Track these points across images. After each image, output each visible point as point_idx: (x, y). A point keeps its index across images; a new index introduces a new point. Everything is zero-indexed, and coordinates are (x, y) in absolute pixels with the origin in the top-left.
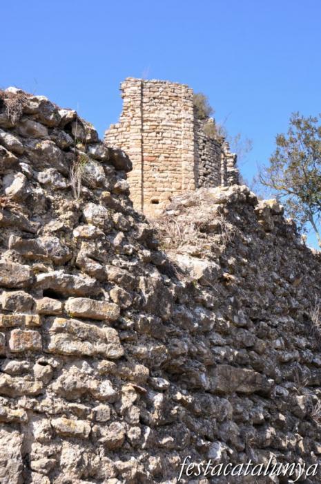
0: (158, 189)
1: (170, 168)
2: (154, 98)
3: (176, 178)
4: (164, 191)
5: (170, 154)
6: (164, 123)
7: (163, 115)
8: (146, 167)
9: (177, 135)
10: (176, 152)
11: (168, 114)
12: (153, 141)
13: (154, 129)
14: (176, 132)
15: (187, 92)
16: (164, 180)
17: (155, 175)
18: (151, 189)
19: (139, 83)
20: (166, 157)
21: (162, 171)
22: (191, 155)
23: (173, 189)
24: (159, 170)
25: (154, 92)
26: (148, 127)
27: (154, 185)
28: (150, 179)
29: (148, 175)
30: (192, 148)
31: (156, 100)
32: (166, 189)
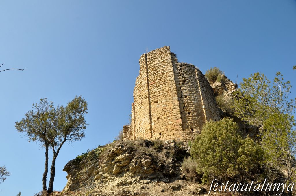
0: (157, 95)
1: (163, 83)
2: (152, 58)
3: (166, 87)
4: (160, 95)
5: (161, 77)
6: (157, 65)
7: (156, 63)
8: (150, 88)
9: (164, 68)
10: (164, 75)
11: (158, 61)
12: (153, 75)
13: (153, 70)
14: (163, 67)
15: (166, 48)
16: (160, 90)
17: (155, 90)
18: (154, 97)
19: (144, 55)
20: (159, 80)
21: (158, 86)
22: (172, 73)
23: (165, 92)
24: (156, 86)
25: (151, 56)
26: (150, 71)
27: (155, 94)
28: (153, 92)
29: (152, 91)
30: (172, 70)
31: (153, 58)
32: (161, 94)
